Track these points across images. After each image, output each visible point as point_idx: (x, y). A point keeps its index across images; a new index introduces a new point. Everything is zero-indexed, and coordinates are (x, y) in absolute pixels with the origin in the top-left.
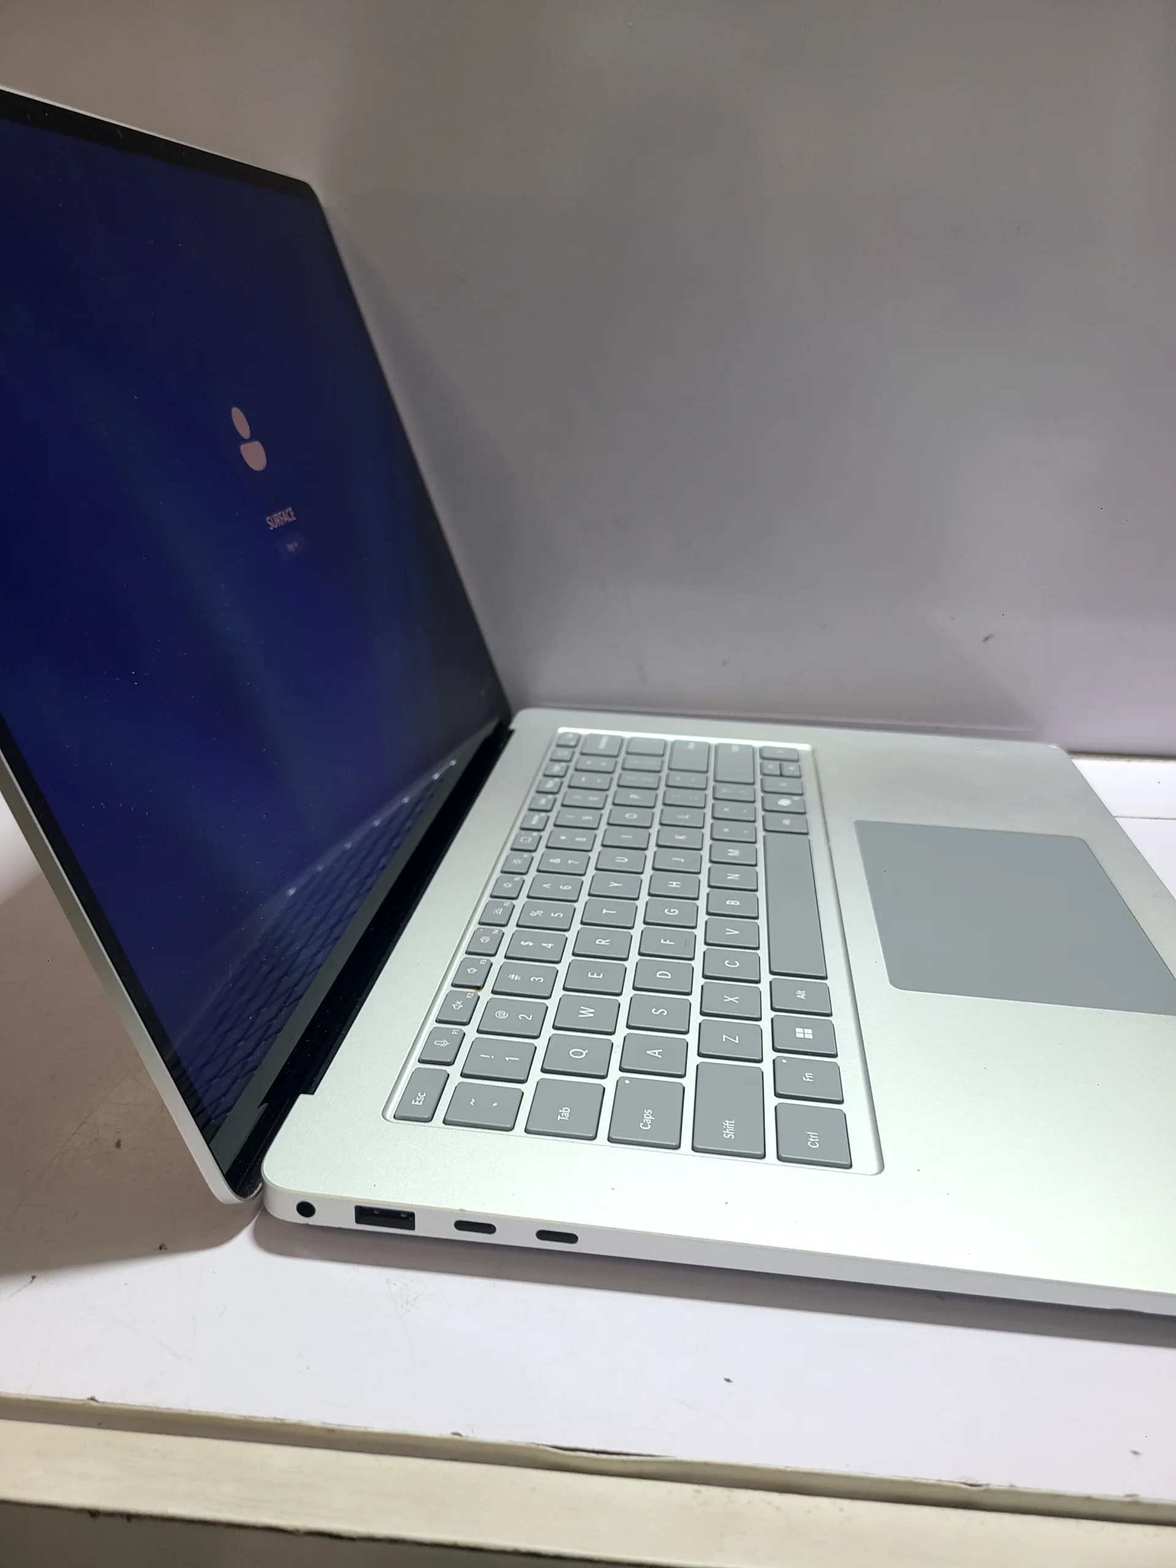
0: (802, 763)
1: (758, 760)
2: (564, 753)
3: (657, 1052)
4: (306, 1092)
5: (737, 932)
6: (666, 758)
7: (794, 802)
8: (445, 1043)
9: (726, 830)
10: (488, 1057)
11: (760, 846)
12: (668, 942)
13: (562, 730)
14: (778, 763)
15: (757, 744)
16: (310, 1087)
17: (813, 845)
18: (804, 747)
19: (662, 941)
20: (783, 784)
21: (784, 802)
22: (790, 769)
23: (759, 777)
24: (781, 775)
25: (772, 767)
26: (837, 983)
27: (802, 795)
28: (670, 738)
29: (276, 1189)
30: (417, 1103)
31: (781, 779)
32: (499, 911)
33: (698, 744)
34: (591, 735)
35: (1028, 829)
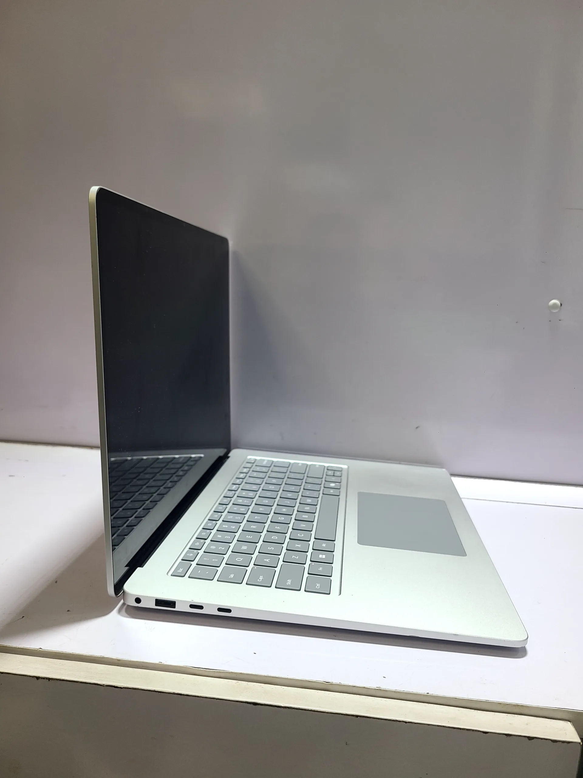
0: (343, 472)
1: (326, 470)
2: (249, 465)
3: (268, 560)
4: (140, 567)
5: (305, 526)
6: (289, 468)
7: (336, 485)
8: (191, 555)
9: (308, 493)
10: (207, 559)
11: (320, 499)
12: (278, 528)
13: (249, 457)
14: (333, 472)
15: (326, 465)
16: (141, 565)
17: (340, 500)
18: (345, 467)
19: (276, 527)
20: (333, 479)
21: (332, 485)
22: (338, 474)
23: (325, 476)
24: (334, 476)
25: (330, 473)
26: (338, 543)
27: (340, 482)
28: (292, 461)
29: (128, 594)
30: (180, 571)
31: (334, 477)
32: (216, 516)
33: (303, 464)
34: (261, 460)
35: (424, 497)
